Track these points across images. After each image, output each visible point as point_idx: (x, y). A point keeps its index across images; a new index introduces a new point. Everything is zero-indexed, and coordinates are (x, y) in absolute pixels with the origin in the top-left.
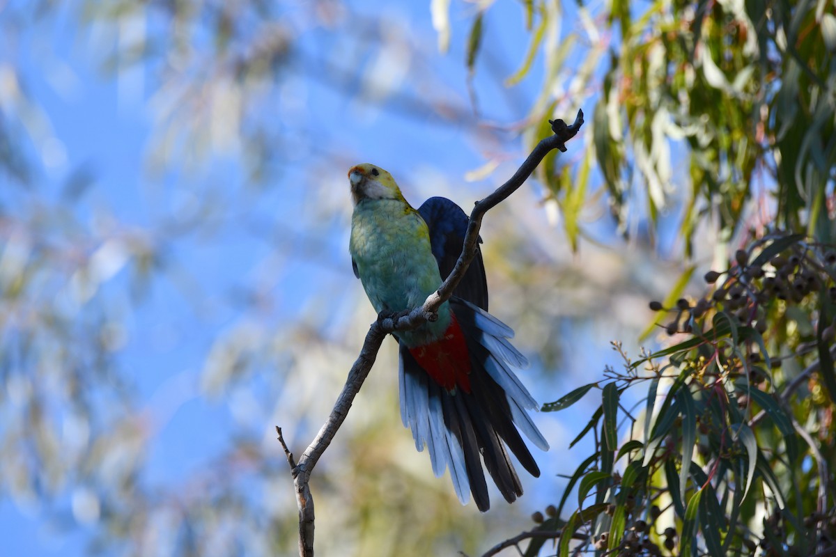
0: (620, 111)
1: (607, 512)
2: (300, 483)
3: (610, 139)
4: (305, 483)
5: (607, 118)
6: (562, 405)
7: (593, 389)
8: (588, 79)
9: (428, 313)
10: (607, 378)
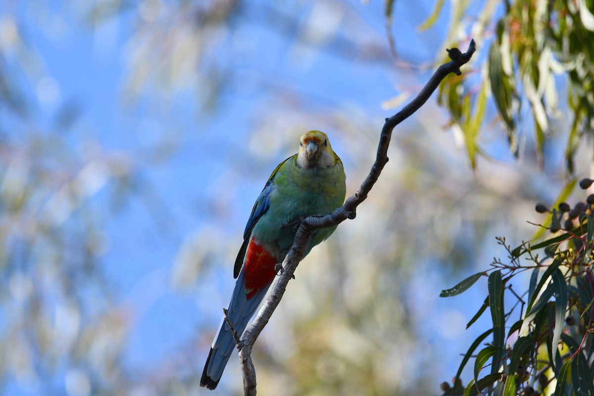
0: (511, 51)
1: (501, 380)
2: (244, 356)
3: (503, 73)
4: (248, 355)
5: (500, 56)
6: (458, 291)
7: (482, 277)
8: (486, 25)
9: (348, 212)
10: (494, 267)
